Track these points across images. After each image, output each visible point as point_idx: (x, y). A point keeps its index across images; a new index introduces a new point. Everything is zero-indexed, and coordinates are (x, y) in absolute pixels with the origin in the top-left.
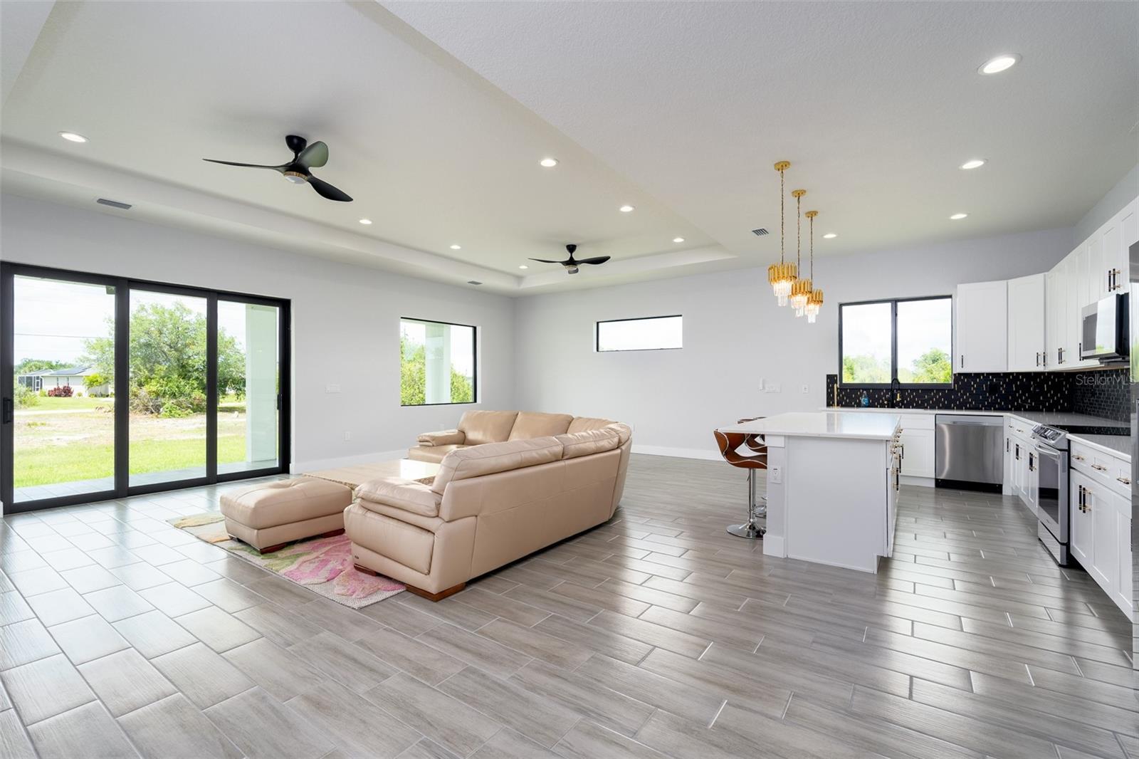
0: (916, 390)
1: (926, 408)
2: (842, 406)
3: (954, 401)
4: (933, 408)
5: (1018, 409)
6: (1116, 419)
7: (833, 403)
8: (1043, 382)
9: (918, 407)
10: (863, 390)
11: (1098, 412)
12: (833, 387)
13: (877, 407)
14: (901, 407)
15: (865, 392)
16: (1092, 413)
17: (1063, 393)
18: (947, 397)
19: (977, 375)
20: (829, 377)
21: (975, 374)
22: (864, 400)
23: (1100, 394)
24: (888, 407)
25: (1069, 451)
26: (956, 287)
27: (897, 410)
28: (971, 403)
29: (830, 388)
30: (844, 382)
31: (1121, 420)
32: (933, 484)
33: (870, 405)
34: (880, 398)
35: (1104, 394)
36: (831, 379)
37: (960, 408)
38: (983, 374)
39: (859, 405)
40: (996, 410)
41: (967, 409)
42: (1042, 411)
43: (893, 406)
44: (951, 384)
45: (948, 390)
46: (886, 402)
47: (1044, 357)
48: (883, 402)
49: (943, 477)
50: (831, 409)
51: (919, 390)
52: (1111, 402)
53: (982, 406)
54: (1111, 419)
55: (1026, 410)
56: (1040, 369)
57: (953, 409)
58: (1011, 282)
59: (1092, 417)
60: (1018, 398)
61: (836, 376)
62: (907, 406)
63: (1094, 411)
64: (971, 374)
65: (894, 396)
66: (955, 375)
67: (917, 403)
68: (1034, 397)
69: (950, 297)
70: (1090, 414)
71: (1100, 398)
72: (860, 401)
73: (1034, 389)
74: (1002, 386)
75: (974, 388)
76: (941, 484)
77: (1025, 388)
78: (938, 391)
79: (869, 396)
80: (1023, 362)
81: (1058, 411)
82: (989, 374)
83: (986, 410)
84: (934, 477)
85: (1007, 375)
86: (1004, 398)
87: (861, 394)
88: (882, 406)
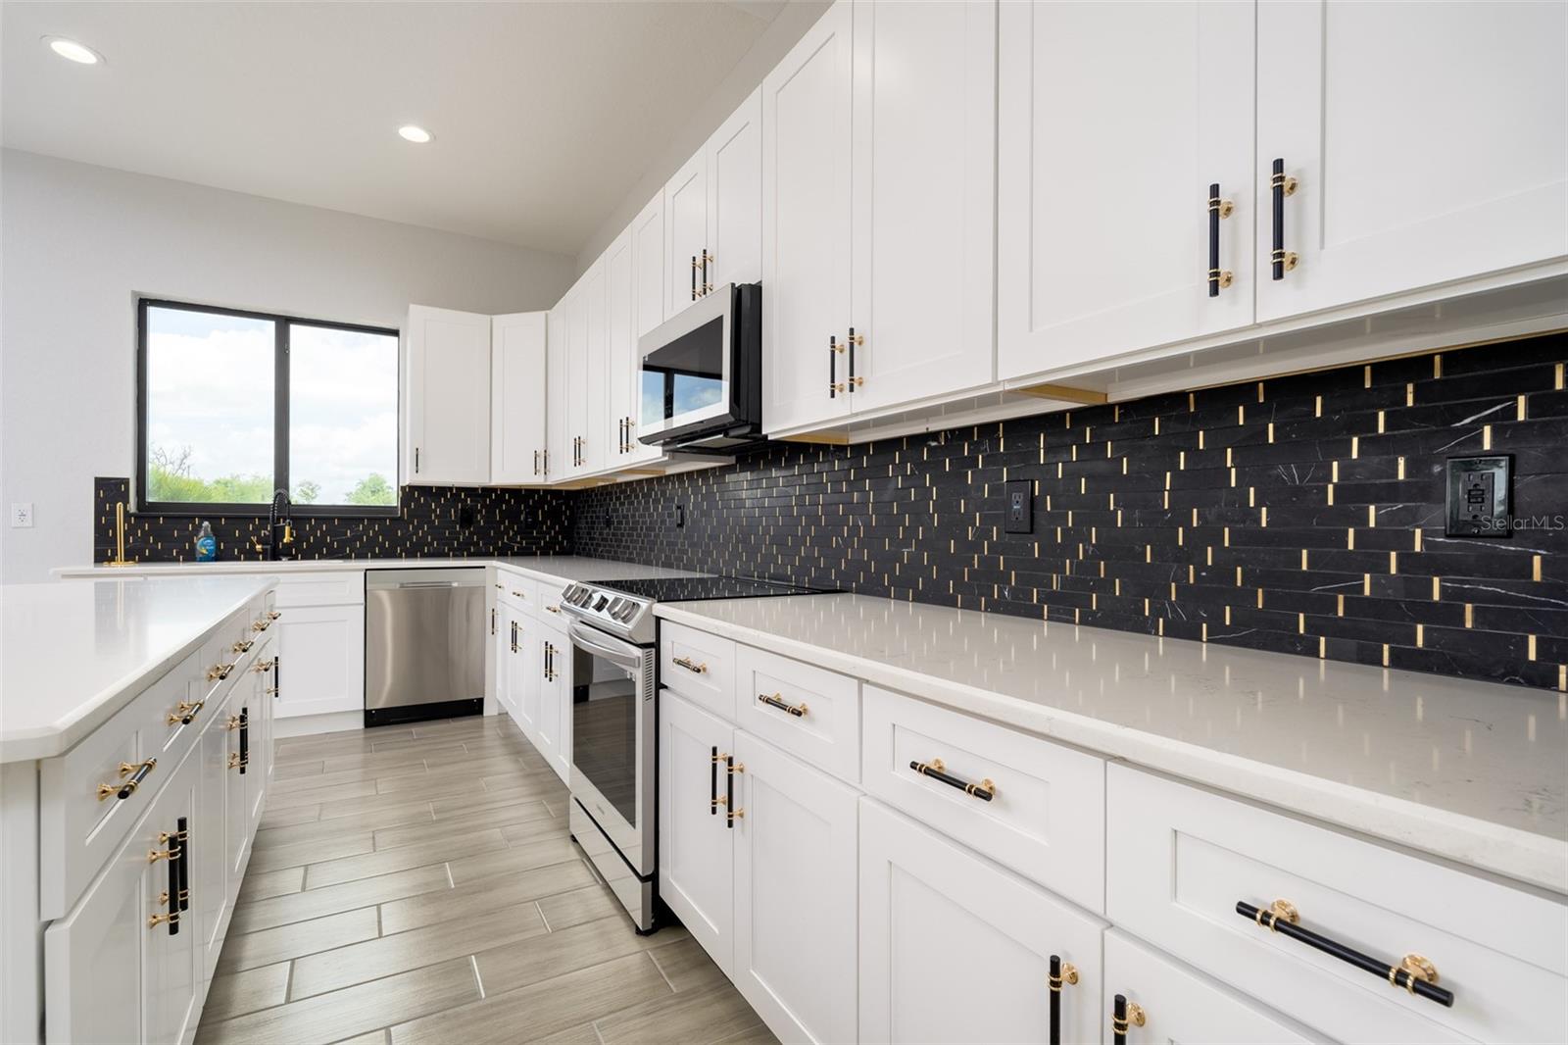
0: (329, 520)
1: (348, 557)
2: (144, 560)
3: (401, 542)
4: (361, 555)
5: (503, 553)
6: (648, 563)
7: (114, 553)
8: (540, 504)
9: (332, 555)
10: (203, 518)
11: (616, 552)
12: (113, 511)
13: (238, 559)
14: (294, 558)
15: (206, 523)
16: (606, 554)
17: (561, 524)
18: (388, 533)
19: (442, 491)
20: (101, 483)
21: (438, 488)
22: (204, 544)
23: (620, 523)
24: (264, 559)
25: (656, 646)
26: (406, 312)
27: (284, 564)
28: (432, 544)
29: (106, 514)
30: (150, 499)
31: (657, 565)
32: (359, 723)
33: (219, 557)
34: (246, 537)
35: (627, 523)
36: (108, 490)
37: (411, 555)
38: (450, 489)
39: (191, 556)
40: (471, 555)
41: (424, 556)
42: (535, 554)
43: (274, 555)
44: (396, 507)
45: (391, 519)
46: (259, 547)
47: (545, 457)
48: (253, 545)
49: (380, 703)
50: (106, 568)
51: (334, 519)
52: (639, 536)
53: (449, 550)
54: (639, 563)
55: (514, 554)
56: (536, 480)
57: (400, 557)
58: (497, 318)
59: (606, 561)
60: (503, 533)
61: (126, 481)
62: (308, 555)
63: (608, 551)
64: (431, 488)
65: (278, 533)
66: (403, 488)
67: (330, 546)
68: (525, 531)
69: (395, 333)
70: (602, 557)
71: (621, 529)
72: (193, 546)
73: (526, 518)
74: (480, 512)
75: (436, 516)
76: (374, 719)
77: (512, 515)
78: (373, 521)
79: (217, 533)
80: (512, 471)
81: (556, 554)
82: (460, 489)
83: (455, 556)
84: (363, 708)
85: (487, 491)
86: (483, 533)
87: (197, 529)
88: (252, 556)
